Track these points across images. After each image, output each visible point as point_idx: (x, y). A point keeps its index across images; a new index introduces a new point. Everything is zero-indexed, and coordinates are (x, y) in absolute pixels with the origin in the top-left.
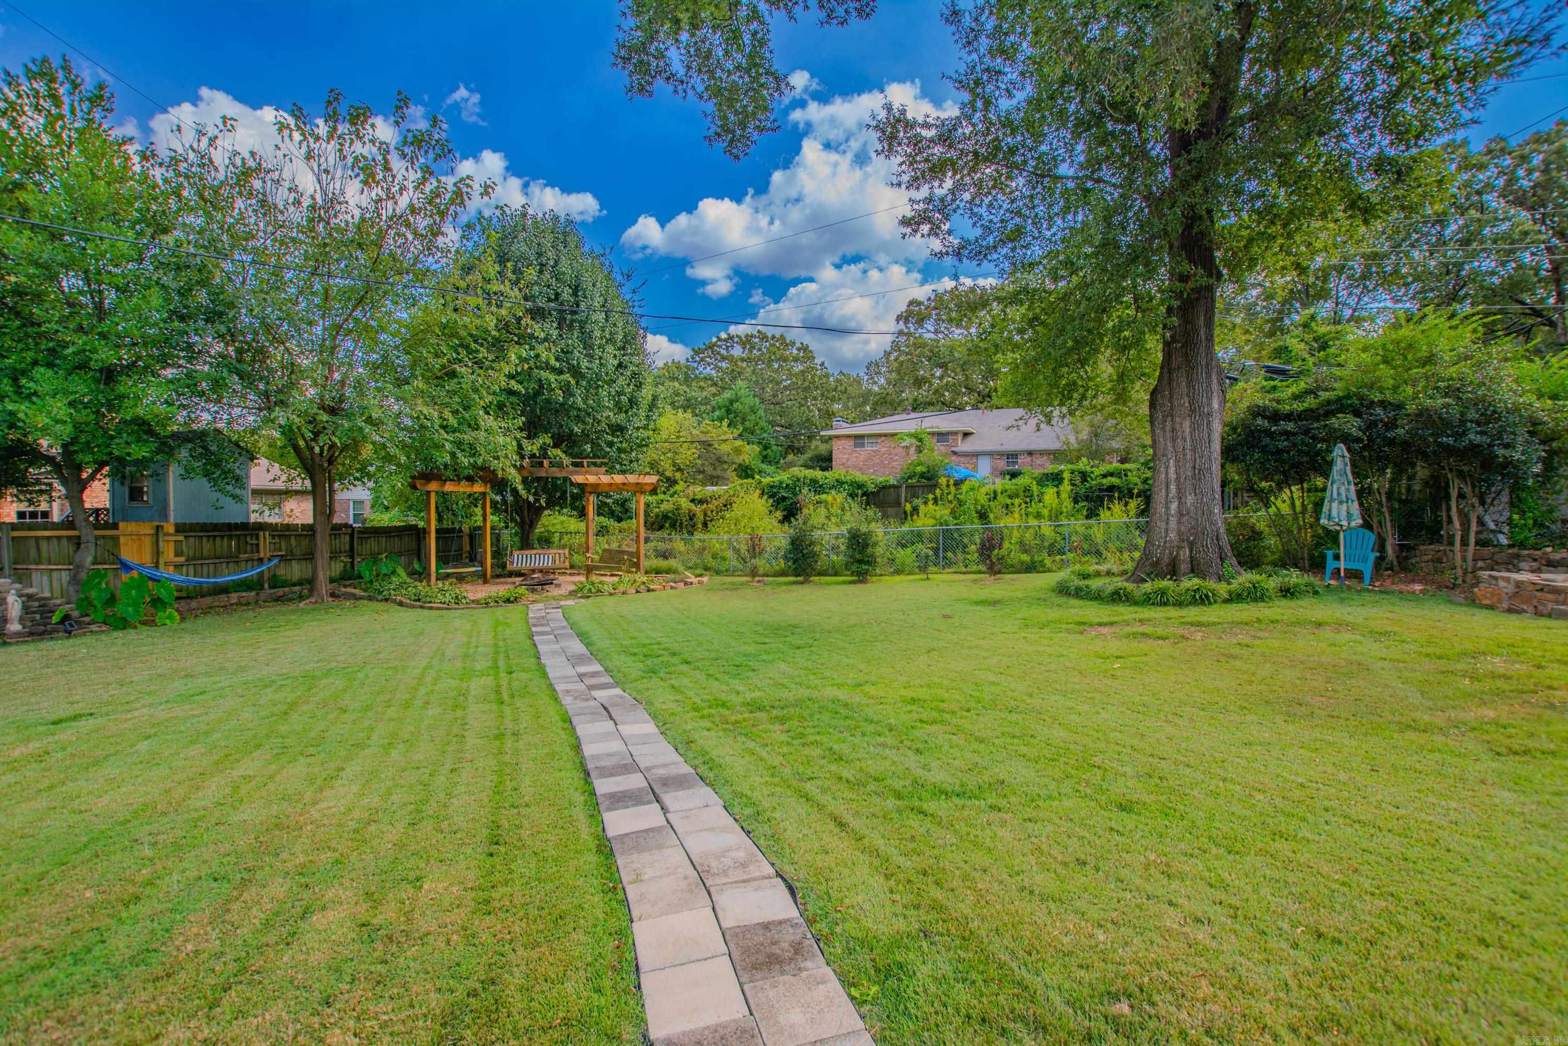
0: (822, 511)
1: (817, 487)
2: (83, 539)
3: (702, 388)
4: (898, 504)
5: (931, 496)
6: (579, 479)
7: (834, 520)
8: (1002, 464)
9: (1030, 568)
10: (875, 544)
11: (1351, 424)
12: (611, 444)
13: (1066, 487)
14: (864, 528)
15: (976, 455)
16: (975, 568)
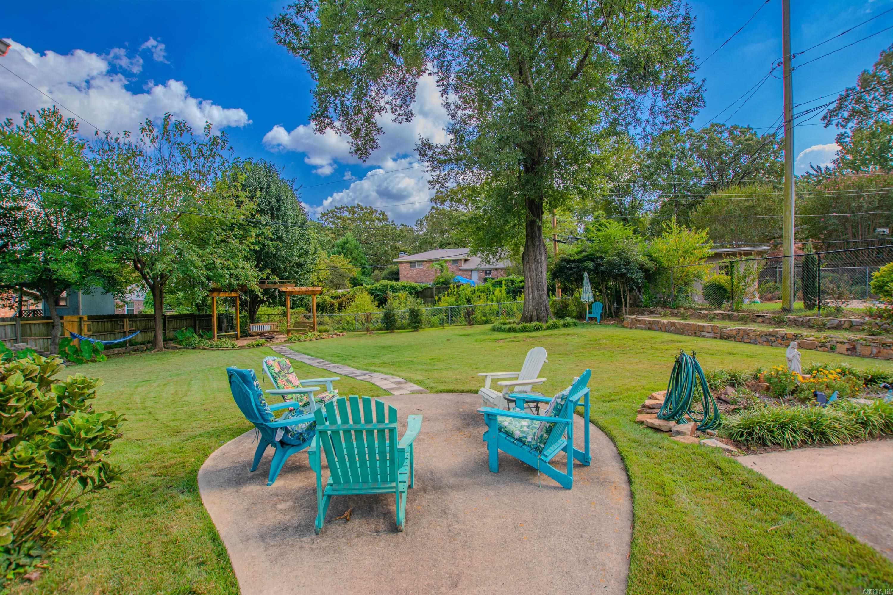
0: (397, 301)
1: (394, 289)
2: (56, 324)
3: (326, 235)
4: (432, 296)
5: (446, 293)
6: (283, 289)
7: (403, 305)
8: (483, 275)
9: (486, 322)
10: (421, 314)
11: (590, 265)
12: (297, 272)
13: (504, 287)
14: (416, 308)
15: (471, 270)
16: (464, 323)
